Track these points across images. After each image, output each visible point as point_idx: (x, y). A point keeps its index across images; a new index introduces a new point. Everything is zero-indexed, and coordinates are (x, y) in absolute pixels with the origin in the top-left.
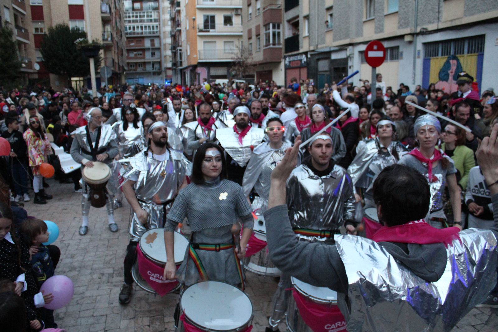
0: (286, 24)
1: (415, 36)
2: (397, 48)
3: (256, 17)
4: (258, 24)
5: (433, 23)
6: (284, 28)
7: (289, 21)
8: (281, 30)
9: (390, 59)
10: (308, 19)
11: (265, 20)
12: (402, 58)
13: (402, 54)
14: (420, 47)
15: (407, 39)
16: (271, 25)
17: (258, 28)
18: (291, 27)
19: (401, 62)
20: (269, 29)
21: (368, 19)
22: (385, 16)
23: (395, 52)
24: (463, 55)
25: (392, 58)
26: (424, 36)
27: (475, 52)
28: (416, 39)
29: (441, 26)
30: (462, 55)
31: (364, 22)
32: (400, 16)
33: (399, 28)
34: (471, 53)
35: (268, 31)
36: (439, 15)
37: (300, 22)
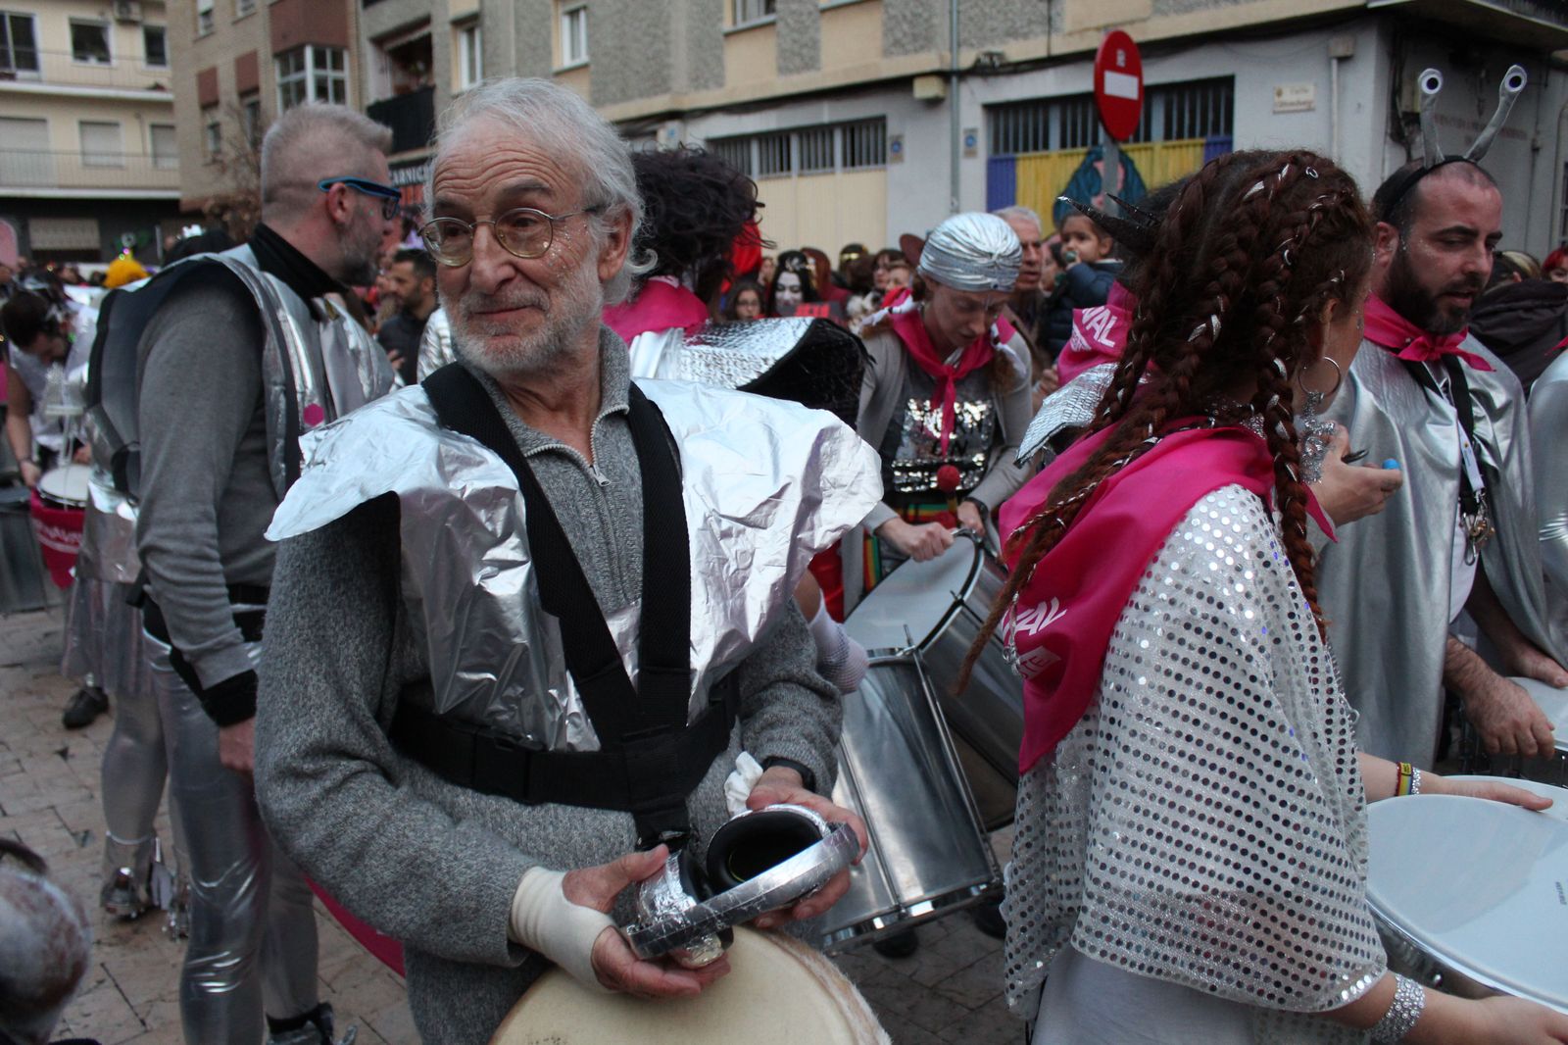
0: (370, 53)
1: (954, 80)
2: (880, 122)
3: (236, 22)
4: (247, 49)
5: (1026, 36)
6: (360, 67)
7: (379, 41)
8: (346, 74)
9: (845, 164)
10: (471, 32)
11: (278, 35)
12: (899, 156)
13: (898, 144)
14: (972, 117)
15: (924, 89)
16: (309, 54)
17: (247, 64)
18: (387, 61)
19: (894, 170)
20: (300, 67)
21: (741, 25)
22: (824, 11)
23: (865, 137)
24: (1148, 145)
25: (852, 160)
26: (992, 80)
27: (1192, 135)
28: (958, 91)
29: (1060, 47)
30: (1142, 144)
31: (728, 35)
32: (892, 12)
33: (887, 53)
34: (1180, 136)
35: (294, 77)
36: (1049, 10)
37: (436, 40)
